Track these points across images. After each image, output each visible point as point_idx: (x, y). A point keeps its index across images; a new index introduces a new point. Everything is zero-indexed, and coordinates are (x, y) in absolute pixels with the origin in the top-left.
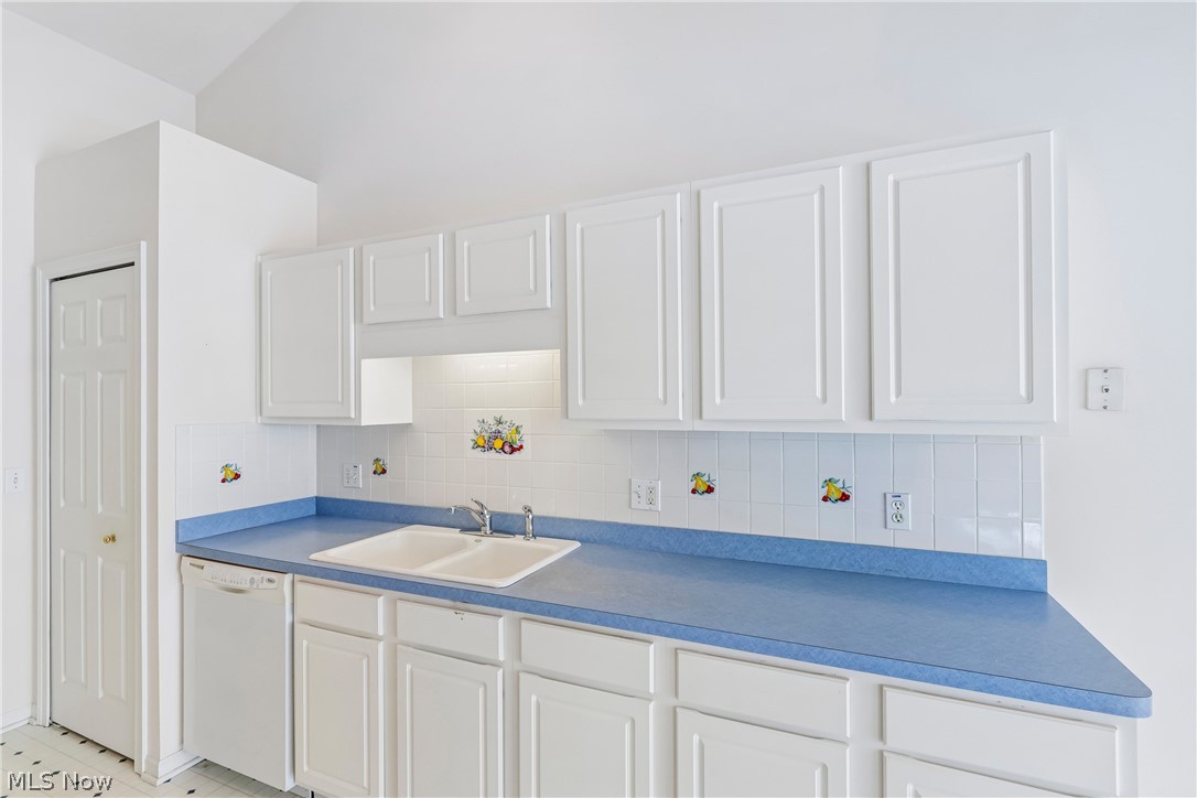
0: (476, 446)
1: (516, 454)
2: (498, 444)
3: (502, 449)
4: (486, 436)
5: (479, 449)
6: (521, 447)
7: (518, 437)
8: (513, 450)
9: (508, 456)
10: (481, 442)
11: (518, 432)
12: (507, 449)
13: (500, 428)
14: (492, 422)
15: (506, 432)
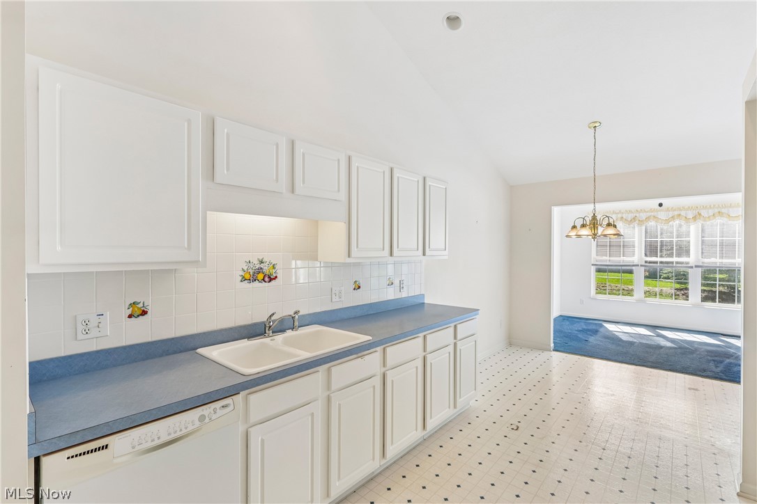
0: (244, 279)
1: (273, 282)
2: (260, 276)
3: (263, 280)
4: (251, 272)
5: (246, 281)
6: (276, 277)
7: (274, 271)
8: (271, 280)
9: (267, 284)
10: (247, 276)
11: (274, 268)
12: (267, 279)
13: (262, 266)
14: (256, 262)
15: (266, 268)
